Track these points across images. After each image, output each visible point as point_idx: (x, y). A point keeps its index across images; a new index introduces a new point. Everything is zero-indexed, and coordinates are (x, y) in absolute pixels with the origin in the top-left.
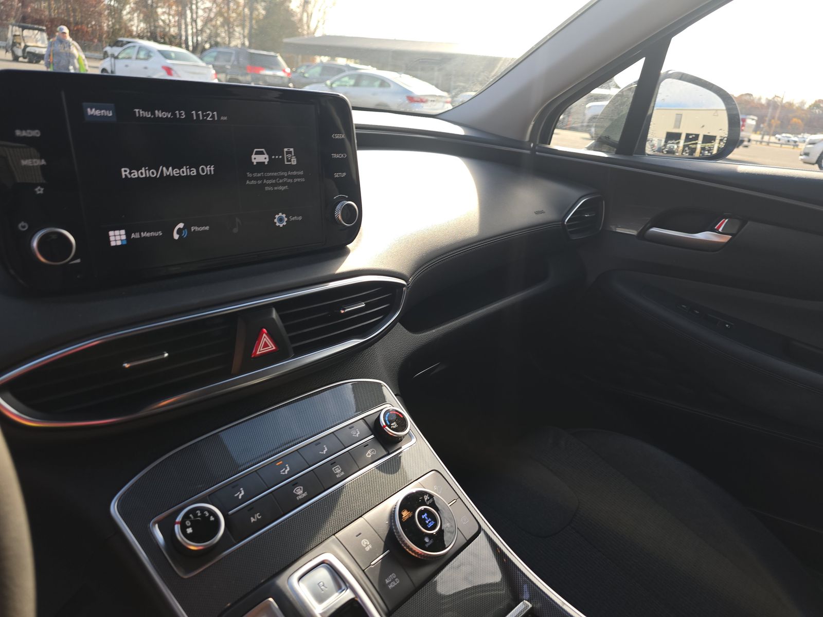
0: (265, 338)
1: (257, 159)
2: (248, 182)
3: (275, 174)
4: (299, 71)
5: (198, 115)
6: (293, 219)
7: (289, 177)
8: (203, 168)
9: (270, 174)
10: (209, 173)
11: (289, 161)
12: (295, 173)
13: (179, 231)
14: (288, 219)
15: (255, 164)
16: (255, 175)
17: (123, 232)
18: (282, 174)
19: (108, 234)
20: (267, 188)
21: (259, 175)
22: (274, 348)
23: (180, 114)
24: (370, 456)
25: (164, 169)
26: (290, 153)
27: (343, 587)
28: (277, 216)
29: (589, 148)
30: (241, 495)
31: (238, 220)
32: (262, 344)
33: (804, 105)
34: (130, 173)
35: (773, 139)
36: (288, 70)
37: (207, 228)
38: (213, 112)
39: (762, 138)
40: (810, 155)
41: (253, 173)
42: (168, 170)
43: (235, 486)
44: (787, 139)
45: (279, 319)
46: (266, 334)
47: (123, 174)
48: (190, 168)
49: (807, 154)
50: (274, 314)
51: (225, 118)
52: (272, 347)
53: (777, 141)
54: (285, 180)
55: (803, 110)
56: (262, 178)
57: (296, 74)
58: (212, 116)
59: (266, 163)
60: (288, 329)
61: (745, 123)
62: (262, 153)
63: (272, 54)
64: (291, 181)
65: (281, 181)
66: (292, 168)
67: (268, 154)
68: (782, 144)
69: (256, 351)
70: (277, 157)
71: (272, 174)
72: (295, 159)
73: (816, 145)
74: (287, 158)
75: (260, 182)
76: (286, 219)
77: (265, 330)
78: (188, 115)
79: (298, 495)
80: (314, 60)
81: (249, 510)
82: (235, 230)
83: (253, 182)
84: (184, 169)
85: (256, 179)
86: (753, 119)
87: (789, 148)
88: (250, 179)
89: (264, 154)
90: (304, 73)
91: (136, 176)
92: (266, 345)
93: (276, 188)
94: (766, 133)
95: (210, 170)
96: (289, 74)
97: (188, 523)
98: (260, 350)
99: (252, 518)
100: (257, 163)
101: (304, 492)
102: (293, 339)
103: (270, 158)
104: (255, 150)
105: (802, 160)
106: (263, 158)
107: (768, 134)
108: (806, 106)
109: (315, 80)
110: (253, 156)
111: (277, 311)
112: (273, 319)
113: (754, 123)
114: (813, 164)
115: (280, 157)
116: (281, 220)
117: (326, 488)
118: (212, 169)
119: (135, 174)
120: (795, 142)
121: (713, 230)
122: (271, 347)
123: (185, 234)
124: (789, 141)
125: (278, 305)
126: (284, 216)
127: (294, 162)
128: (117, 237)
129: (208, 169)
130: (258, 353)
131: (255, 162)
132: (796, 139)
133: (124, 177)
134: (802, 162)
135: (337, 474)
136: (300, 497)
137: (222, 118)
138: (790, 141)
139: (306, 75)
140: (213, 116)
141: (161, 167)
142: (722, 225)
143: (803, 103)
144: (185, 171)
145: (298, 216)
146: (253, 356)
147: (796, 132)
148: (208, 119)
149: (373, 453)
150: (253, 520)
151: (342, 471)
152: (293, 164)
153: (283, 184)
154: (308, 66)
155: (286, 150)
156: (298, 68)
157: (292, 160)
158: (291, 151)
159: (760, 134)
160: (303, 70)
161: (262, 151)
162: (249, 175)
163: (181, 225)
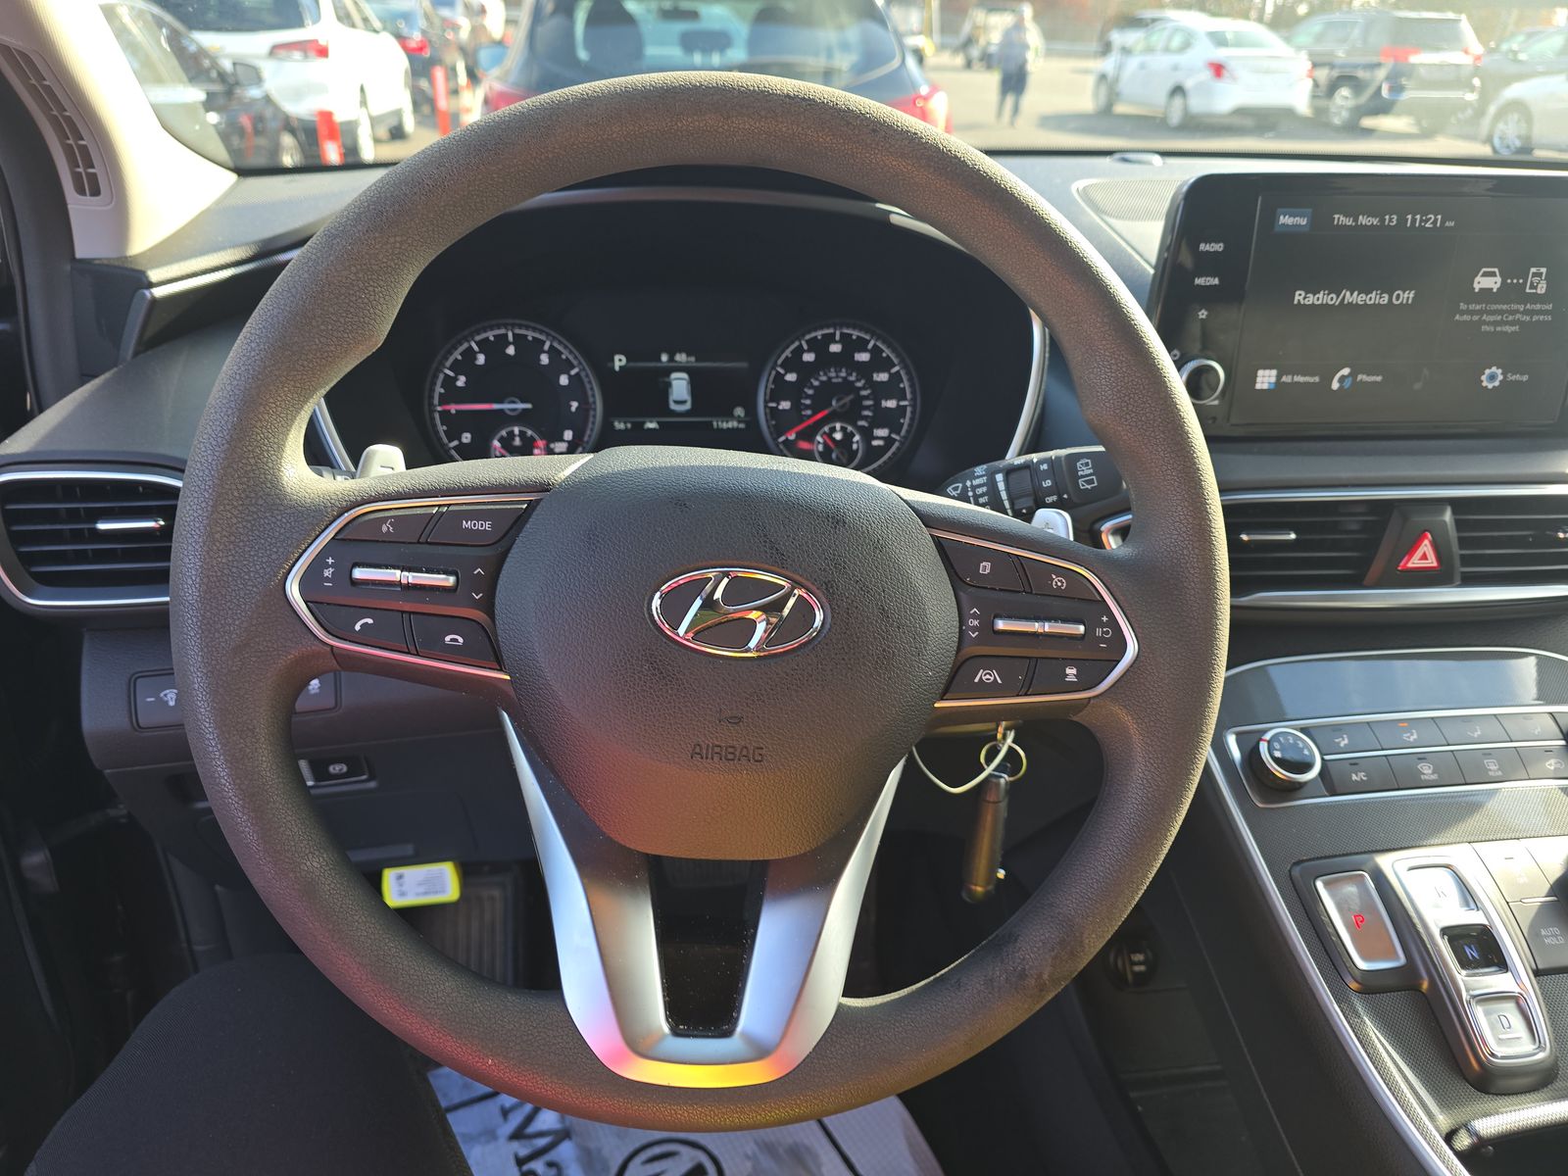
0: (1426, 547)
1: (1481, 282)
2: (1457, 317)
3: (1505, 307)
4: (1505, 47)
5: (1414, 220)
6: (1514, 378)
7: (1526, 312)
8: (1398, 295)
9: (1494, 307)
10: (1405, 302)
11: (1532, 287)
12: (1538, 307)
13: (1342, 379)
14: (1505, 377)
15: (1477, 290)
16: (1472, 307)
17: (1274, 372)
18: (1515, 307)
19: (1256, 373)
20: (1485, 328)
21: (1478, 307)
22: (1435, 564)
23: (1391, 220)
24: (1552, 768)
25: (1348, 294)
26: (1539, 275)
27: (1473, 905)
28: (1487, 371)
30: (1344, 742)
31: (1426, 372)
32: (1419, 553)
34: (1305, 298)
36: (1477, 49)
37: (1379, 379)
38: (1436, 215)
41: (1468, 305)
42: (1352, 295)
43: (1338, 728)
45: (1453, 524)
46: (1430, 542)
47: (1297, 298)
48: (1381, 294)
50: (1448, 516)
51: (1452, 224)
52: (1432, 562)
54: (1518, 316)
56: (1480, 312)
57: (1496, 57)
58: (1433, 220)
59: (1495, 290)
60: (1463, 542)
62: (1493, 274)
63: (1451, 15)
64: (1528, 318)
65: (1511, 318)
66: (1536, 298)
67: (1501, 276)
69: (1407, 562)
70: (1515, 281)
71: (1499, 307)
72: (1545, 286)
74: (1532, 283)
75: (1476, 318)
76: (1501, 377)
77: (1429, 536)
78: (1402, 220)
79: (1424, 774)
80: (1548, 21)
81: (1351, 764)
82: (1418, 386)
83: (1466, 318)
84: (1373, 295)
85: (1472, 313)
88: (1463, 313)
89: (1495, 276)
90: (1515, 53)
91: (1311, 303)
92: (1424, 557)
93: (1499, 329)
95: (1408, 298)
96: (1478, 58)
97: (1276, 745)
98: (1415, 562)
99: (1354, 775)
100: (1481, 289)
101: (1433, 773)
102: (1466, 560)
103: (1504, 282)
104: (1484, 270)
106: (1493, 283)
109: (1540, 69)
110: (1478, 279)
111: (1454, 513)
112: (1445, 522)
115: (1521, 281)
116: (1492, 378)
117: (1468, 781)
118: (1411, 295)
119: (1311, 299)
122: (1430, 561)
123: (1347, 383)
125: (1457, 504)
126: (1500, 371)
127: (1542, 289)
128: (1265, 379)
129: (1406, 295)
130: (1410, 565)
131: (1477, 287)
133: (1296, 302)
135: (1490, 770)
136: (1426, 777)
137: (1447, 224)
139: (1522, 57)
140: (1436, 220)
141: (1344, 291)
144: (1374, 298)
145: (1522, 374)
146: (1399, 568)
148: (1427, 225)
149: (1558, 765)
150: (1354, 777)
151: (1499, 769)
152: (1539, 292)
153: (1512, 323)
154: (1530, 36)
155: (1533, 270)
156: (1500, 41)
157: (1540, 286)
158: (1542, 273)
160: (1515, 47)
161: (1494, 272)
162: (1463, 306)
163: (1346, 371)
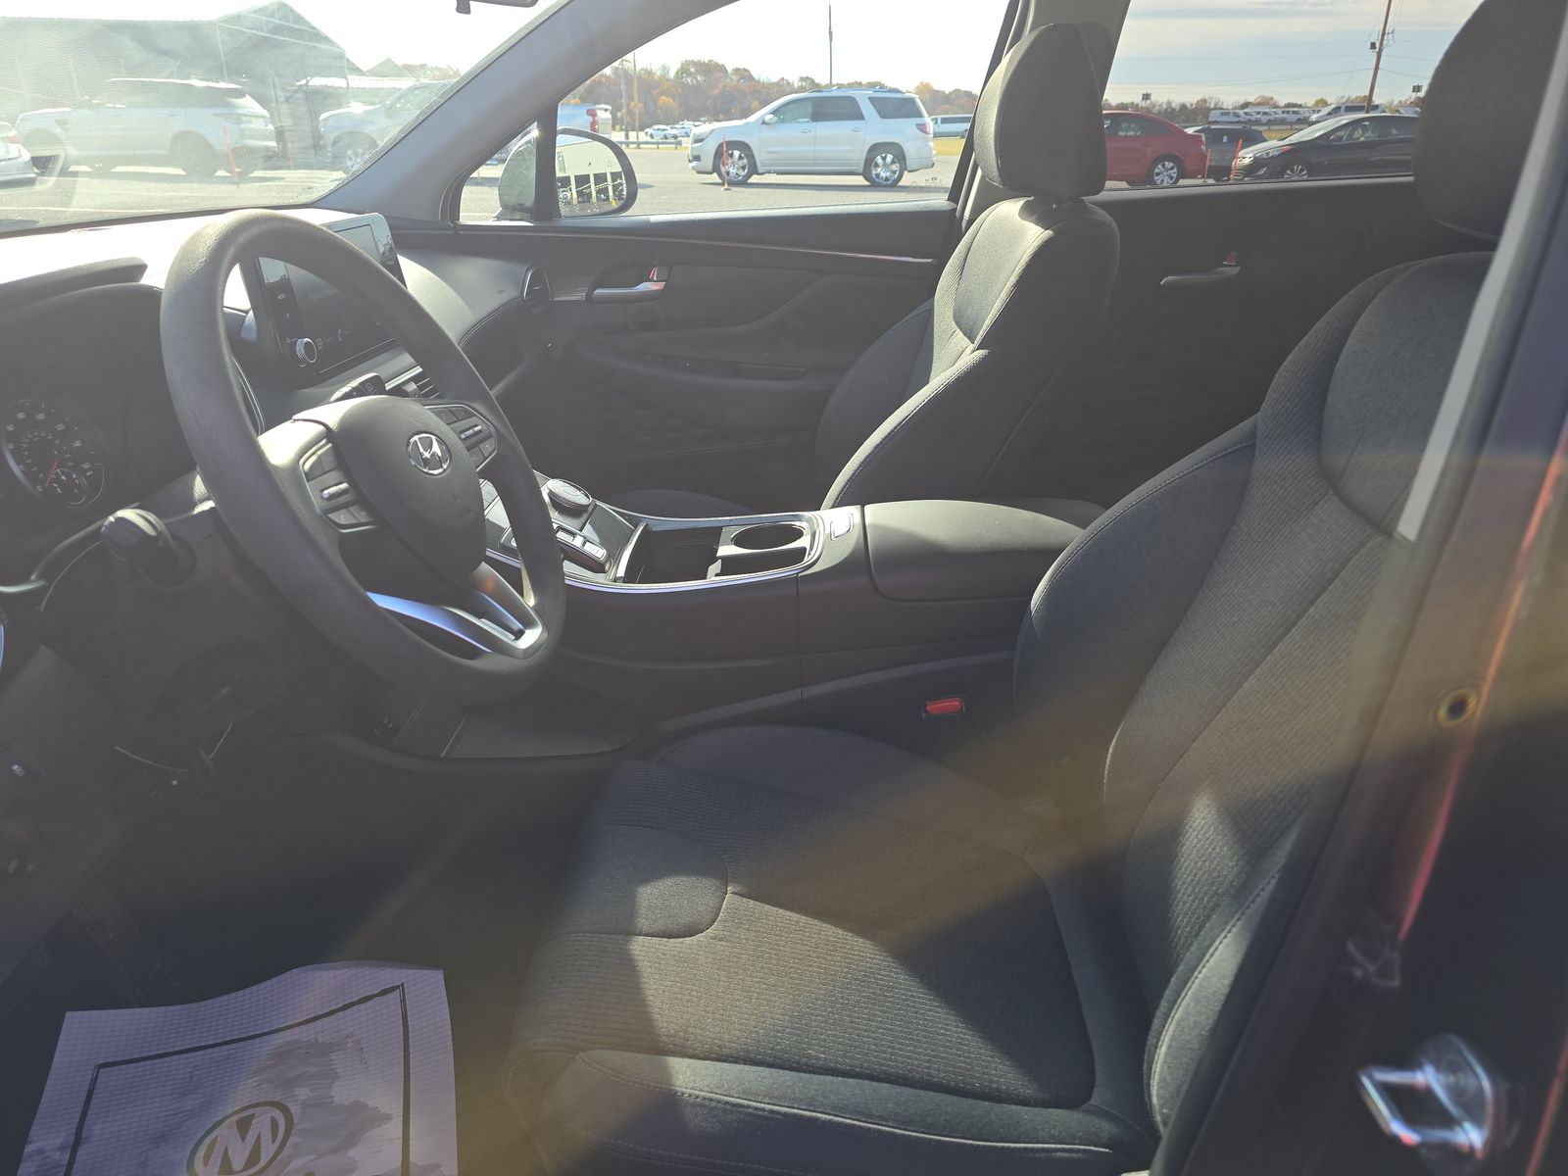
29: (498, 218)
33: (668, 73)
35: (642, 136)
39: (627, 137)
40: (702, 159)
44: (662, 133)
49: (697, 158)
53: (649, 139)
55: (669, 80)
61: (596, 118)
68: (658, 143)
73: (704, 142)
86: (606, 110)
87: (667, 149)
94: (630, 128)
105: (693, 168)
107: (633, 130)
108: (672, 75)
113: (608, 115)
114: (711, 174)
120: (676, 137)
121: (648, 280)
124: (666, 137)
132: (674, 132)
134: (695, 172)
138: (668, 136)
142: (655, 273)
143: (665, 69)
147: (671, 121)
159: (622, 130)
